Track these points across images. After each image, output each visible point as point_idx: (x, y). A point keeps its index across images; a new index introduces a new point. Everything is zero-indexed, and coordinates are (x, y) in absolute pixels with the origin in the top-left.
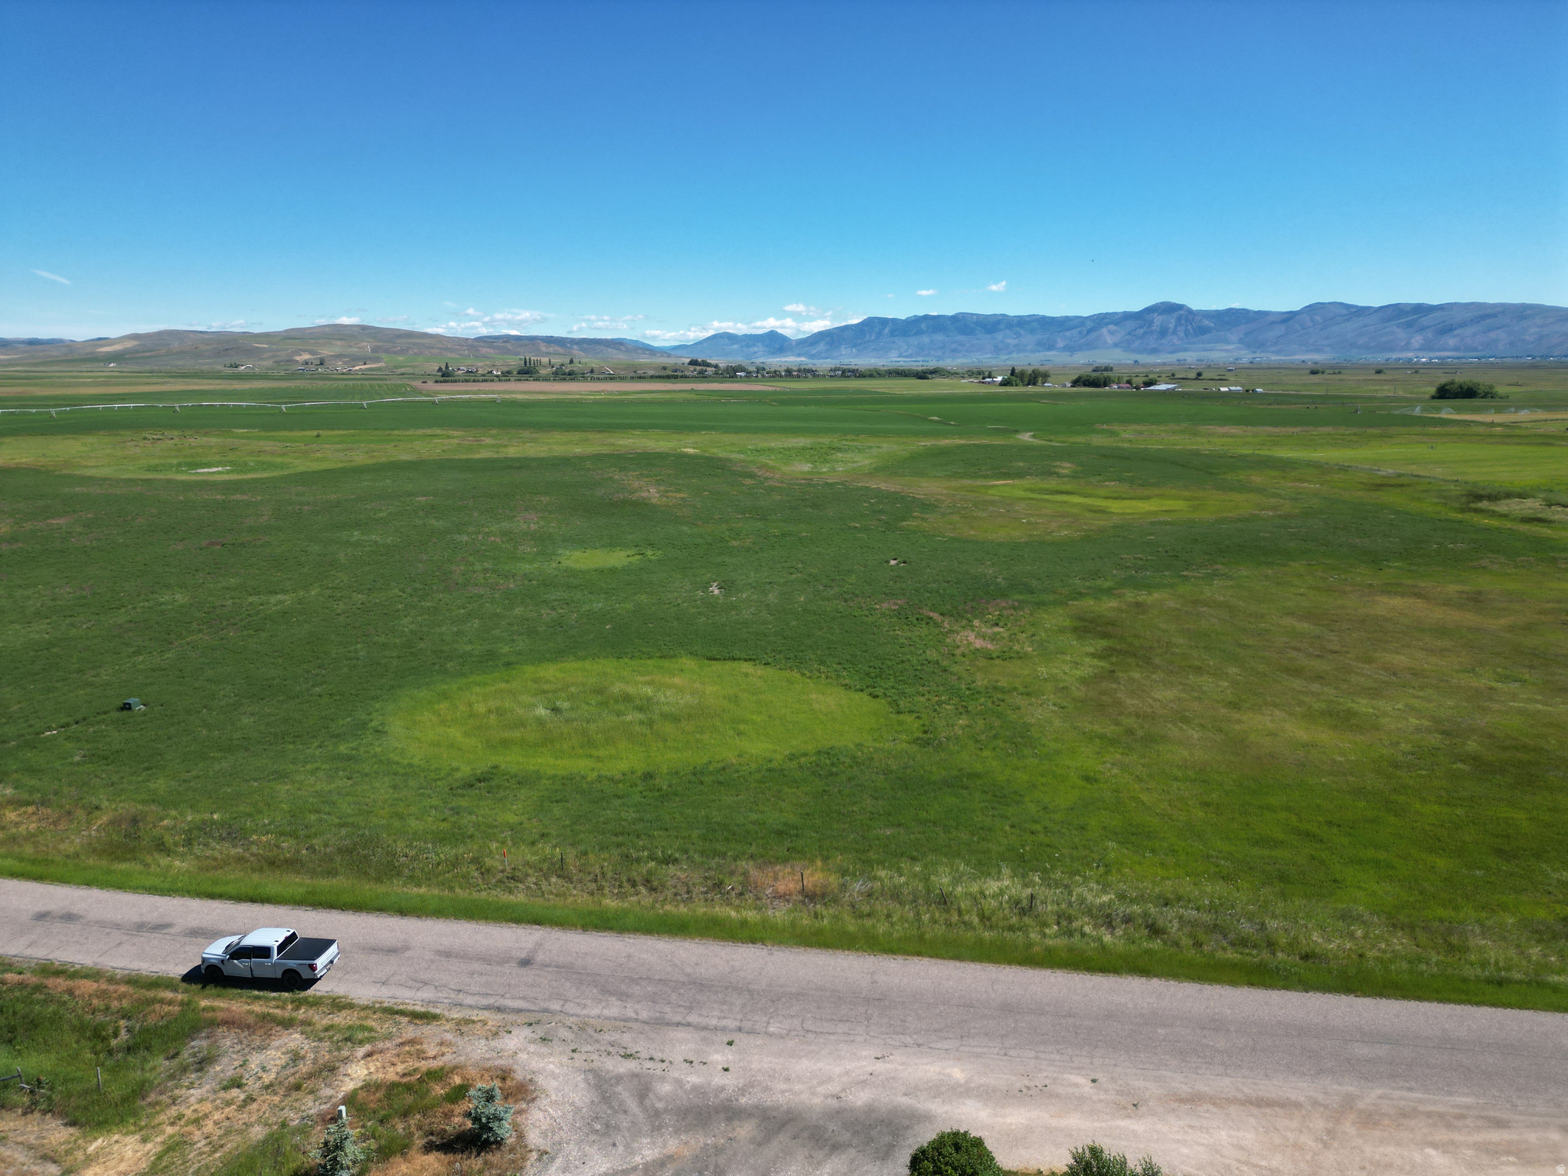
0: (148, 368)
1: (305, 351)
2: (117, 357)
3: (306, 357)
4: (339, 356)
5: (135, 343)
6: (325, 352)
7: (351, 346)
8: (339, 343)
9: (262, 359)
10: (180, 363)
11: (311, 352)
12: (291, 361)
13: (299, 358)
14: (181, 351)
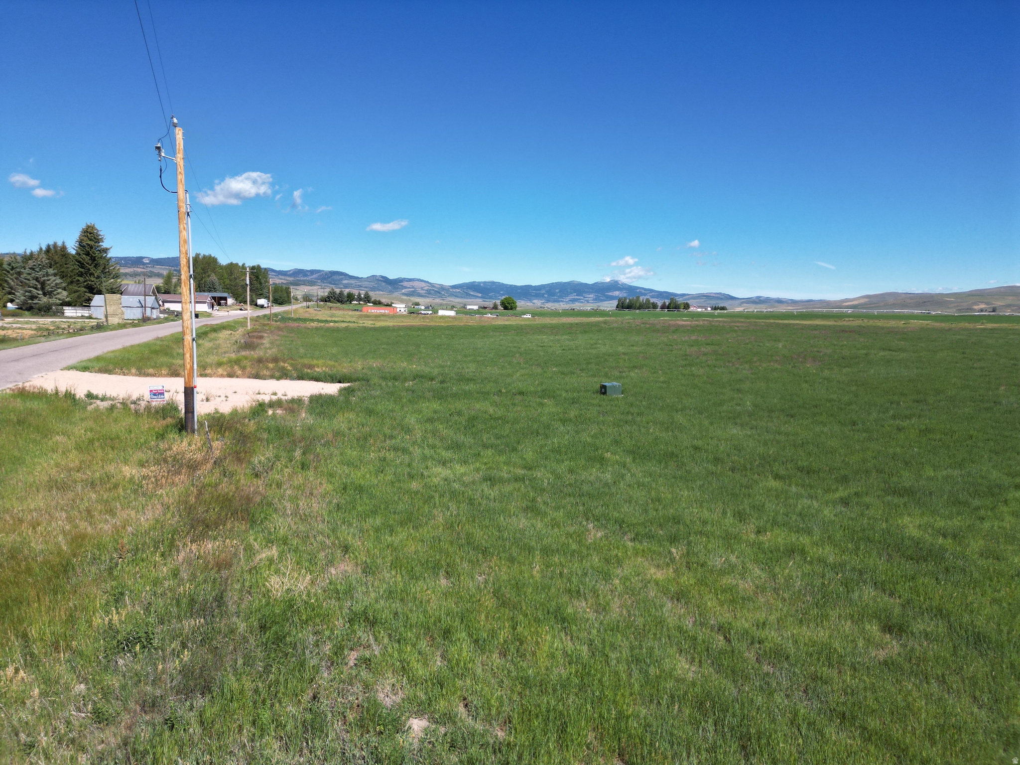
1: (980, 302)
2: (853, 307)
3: (982, 306)
4: (1008, 306)
5: (867, 300)
6: (998, 303)
8: (1011, 298)
9: (949, 308)
11: (987, 303)
12: (970, 309)
13: (976, 307)
14: (894, 304)
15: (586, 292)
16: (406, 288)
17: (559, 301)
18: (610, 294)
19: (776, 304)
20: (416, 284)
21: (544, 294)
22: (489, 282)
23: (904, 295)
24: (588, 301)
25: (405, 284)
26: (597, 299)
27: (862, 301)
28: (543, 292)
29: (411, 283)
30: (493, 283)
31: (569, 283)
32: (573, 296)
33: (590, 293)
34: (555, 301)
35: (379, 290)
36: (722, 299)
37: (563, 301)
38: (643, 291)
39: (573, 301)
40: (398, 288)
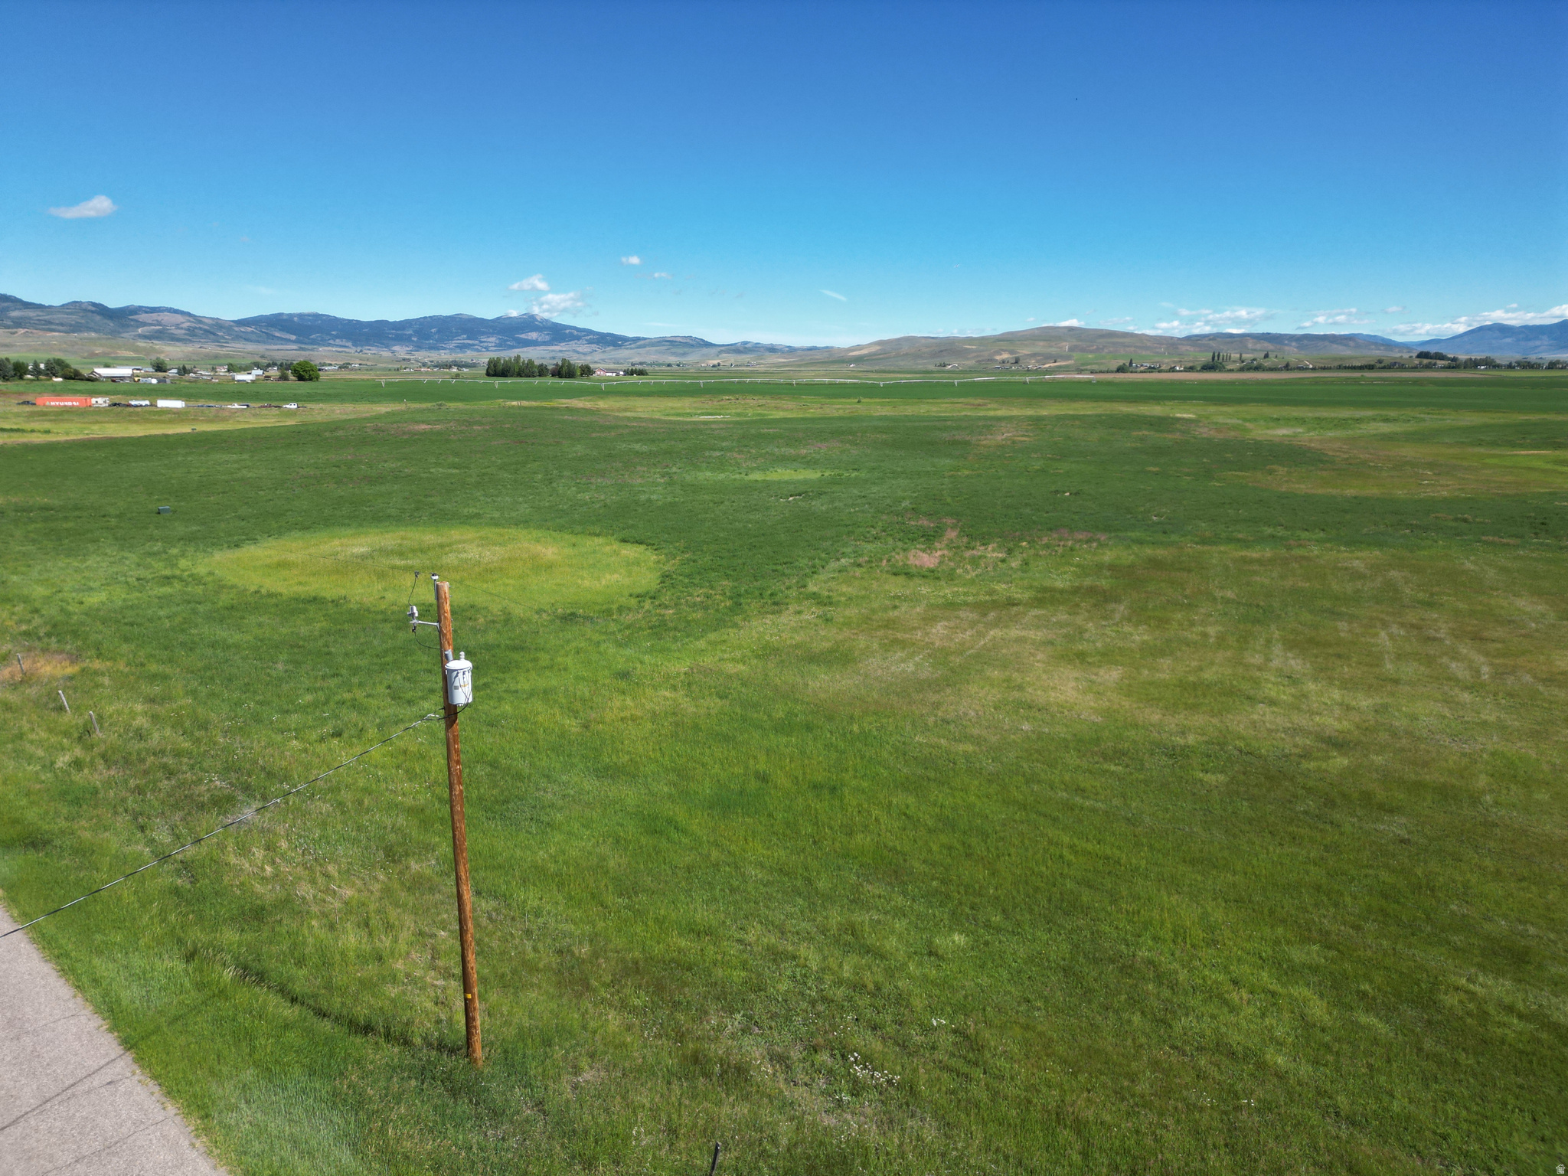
0: (877, 368)
1: (1005, 351)
2: (859, 360)
3: (1005, 356)
4: (1034, 355)
5: (878, 348)
6: (1023, 351)
7: (1051, 347)
8: (1042, 343)
9: (968, 359)
10: (902, 363)
11: (1011, 352)
12: (991, 360)
13: (998, 358)
14: (907, 354)
15: (483, 333)
16: (144, 324)
17: (438, 349)
18: (523, 336)
19: (767, 354)
20: (166, 318)
21: (411, 335)
22: (309, 315)
23: (923, 341)
24: (487, 349)
25: (142, 317)
26: (502, 345)
27: (873, 349)
28: (410, 332)
29: (154, 316)
30: (317, 316)
31: (452, 318)
32: (462, 340)
33: (492, 334)
34: (431, 348)
35: (89, 329)
36: (692, 345)
37: (445, 349)
38: (575, 333)
39: (462, 347)
40: (128, 326)
